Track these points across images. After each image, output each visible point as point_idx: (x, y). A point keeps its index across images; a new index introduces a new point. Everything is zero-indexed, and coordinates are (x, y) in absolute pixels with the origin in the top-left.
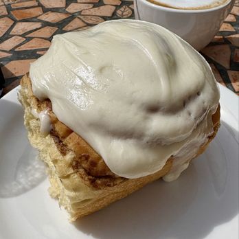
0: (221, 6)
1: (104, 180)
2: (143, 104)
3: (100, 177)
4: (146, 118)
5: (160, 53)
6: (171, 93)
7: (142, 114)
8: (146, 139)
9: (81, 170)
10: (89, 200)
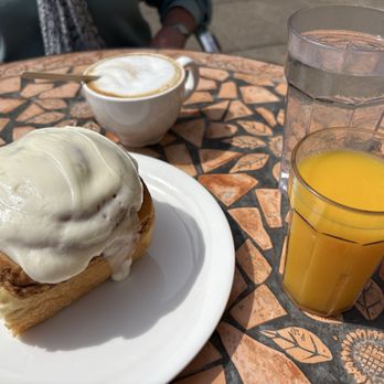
0: (171, 89)
1: (30, 288)
2: (54, 216)
3: (25, 287)
4: (59, 228)
5: (73, 165)
6: (81, 201)
7: (54, 224)
8: (62, 245)
9: (7, 283)
10: (21, 309)
